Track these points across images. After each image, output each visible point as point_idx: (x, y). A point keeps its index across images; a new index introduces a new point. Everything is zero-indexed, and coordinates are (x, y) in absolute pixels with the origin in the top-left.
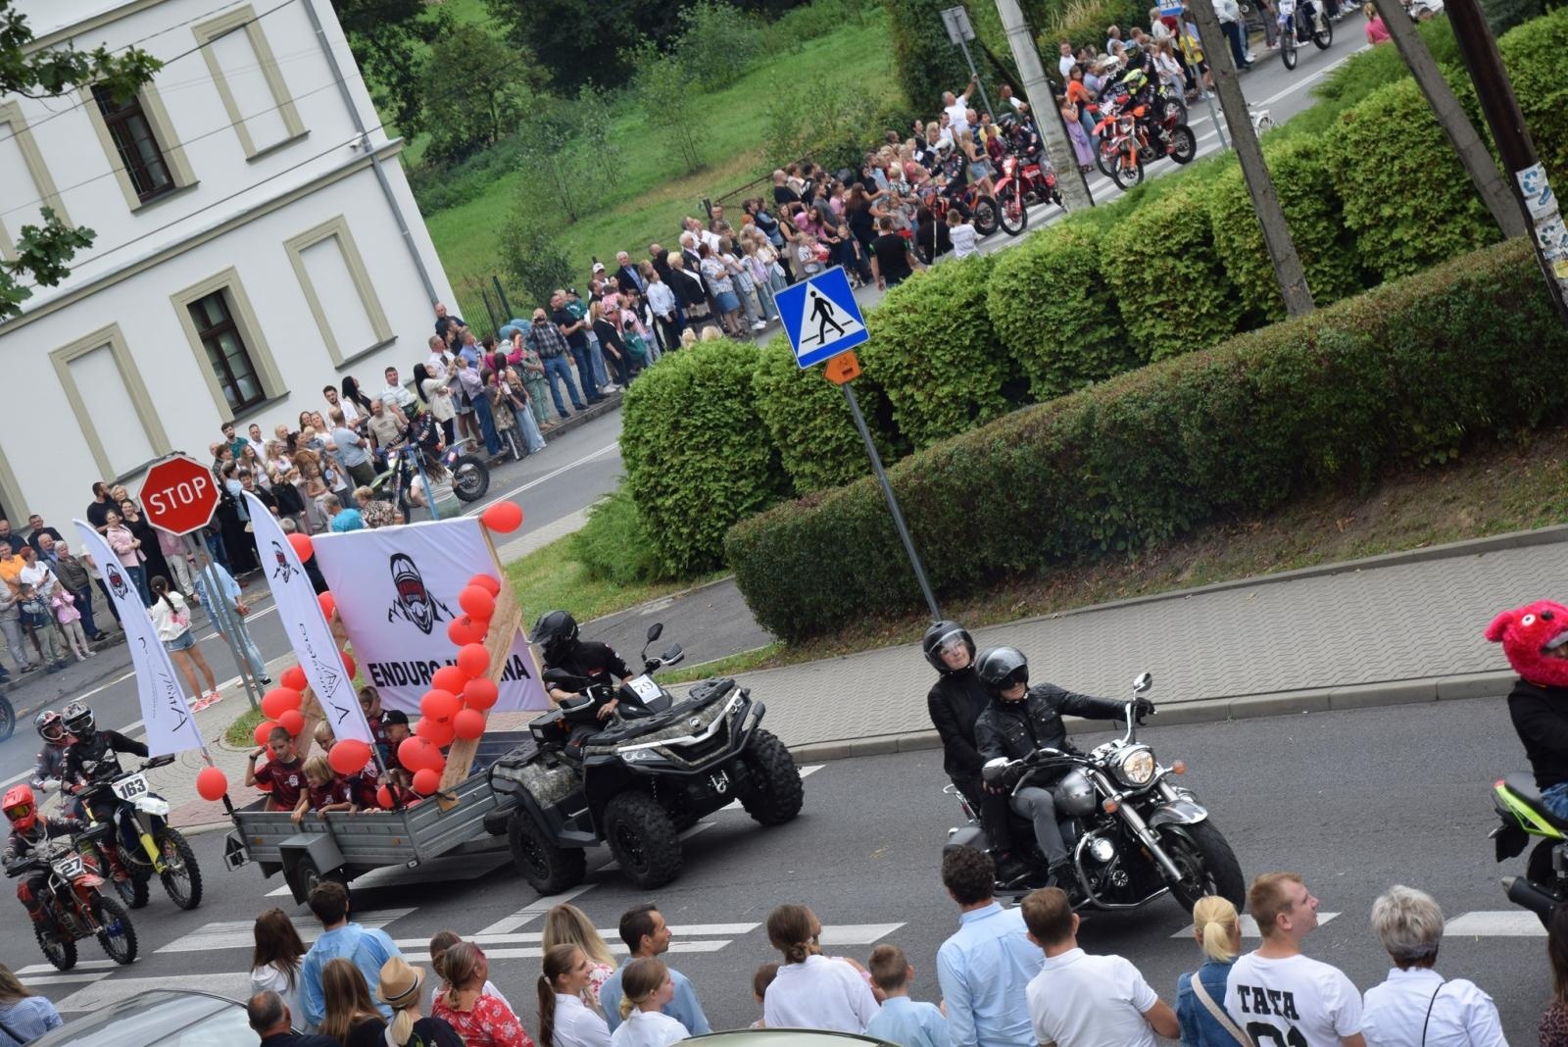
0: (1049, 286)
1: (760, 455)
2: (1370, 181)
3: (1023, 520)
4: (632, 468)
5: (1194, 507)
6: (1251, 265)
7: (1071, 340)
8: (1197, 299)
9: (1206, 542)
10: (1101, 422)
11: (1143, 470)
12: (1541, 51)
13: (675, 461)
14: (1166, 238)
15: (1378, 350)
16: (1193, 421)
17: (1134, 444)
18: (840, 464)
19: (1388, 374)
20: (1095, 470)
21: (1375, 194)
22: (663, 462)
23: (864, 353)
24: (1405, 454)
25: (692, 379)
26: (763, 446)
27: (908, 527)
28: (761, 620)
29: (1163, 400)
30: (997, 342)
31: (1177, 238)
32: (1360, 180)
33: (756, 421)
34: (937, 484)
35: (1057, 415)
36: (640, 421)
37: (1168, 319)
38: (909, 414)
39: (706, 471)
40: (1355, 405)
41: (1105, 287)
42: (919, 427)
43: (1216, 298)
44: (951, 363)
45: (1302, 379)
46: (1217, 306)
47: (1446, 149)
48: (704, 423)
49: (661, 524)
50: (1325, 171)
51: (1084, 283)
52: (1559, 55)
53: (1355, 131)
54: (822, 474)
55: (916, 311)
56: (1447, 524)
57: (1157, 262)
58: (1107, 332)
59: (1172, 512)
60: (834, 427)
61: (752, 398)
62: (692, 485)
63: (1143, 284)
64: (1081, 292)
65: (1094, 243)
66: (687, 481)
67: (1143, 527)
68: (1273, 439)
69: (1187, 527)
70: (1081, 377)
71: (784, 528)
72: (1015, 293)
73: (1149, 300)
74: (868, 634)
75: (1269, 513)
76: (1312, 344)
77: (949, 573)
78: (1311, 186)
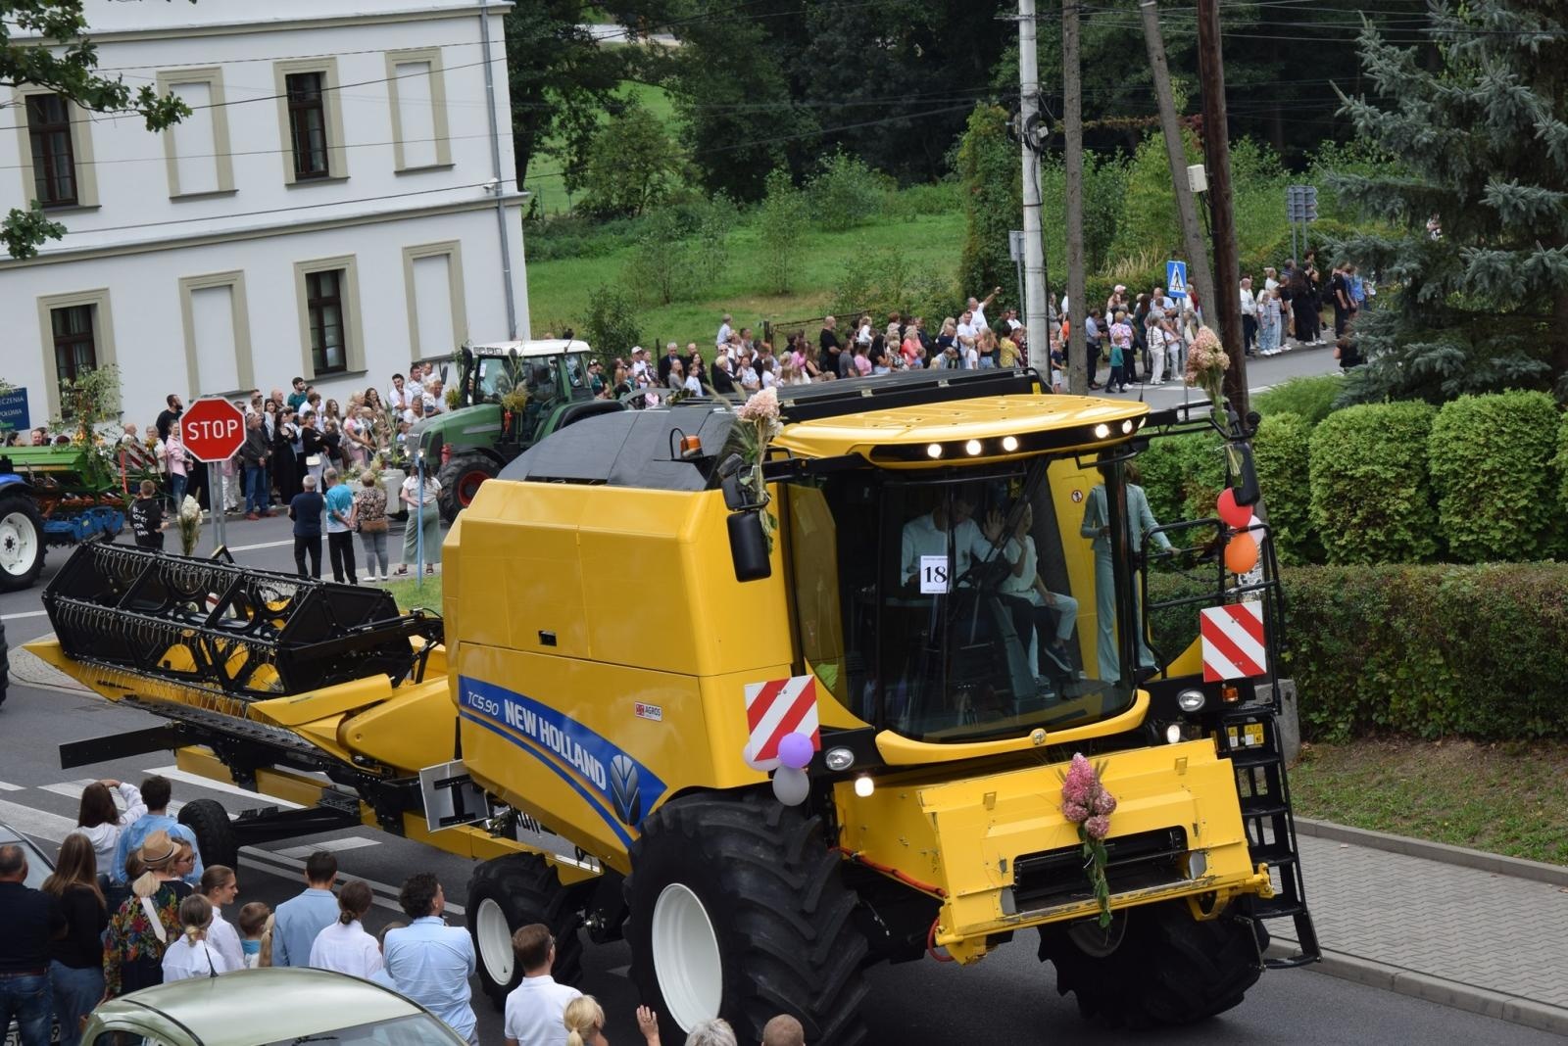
2: (1209, 487)
12: (1368, 430)
21: (1209, 499)
32: (1202, 483)
47: (1276, 482)
50: (1180, 468)
52: (1381, 438)
53: (1210, 444)
78: (1165, 475)
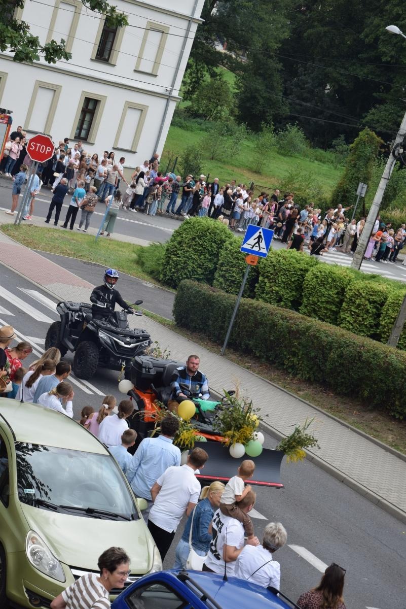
0: (328, 282)
1: (210, 266)
3: (268, 342)
4: (172, 241)
5: (319, 376)
6: (388, 321)
7: (322, 302)
8: (366, 319)
9: (314, 388)
10: (311, 332)
11: (313, 354)
13: (186, 249)
14: (371, 295)
15: (403, 372)
16: (337, 351)
17: (316, 345)
18: (231, 286)
19: (401, 381)
20: (299, 344)
22: (182, 246)
23: (262, 260)
24: (388, 407)
25: (209, 229)
26: (214, 264)
27: (235, 319)
28: (174, 312)
29: (333, 339)
30: (302, 286)
31: (374, 297)
33: (217, 255)
34: (252, 312)
35: (301, 320)
36: (185, 230)
37: (353, 318)
38: (261, 287)
39: (192, 258)
40: (385, 383)
41: (343, 295)
42: (261, 293)
43: (372, 323)
44: (284, 282)
45: (376, 364)
46: (370, 325)
48: (202, 244)
49: (168, 262)
51: (338, 289)
54: (224, 285)
55: (286, 260)
56: (384, 436)
57: (363, 300)
58: (334, 308)
59: (311, 372)
60: (237, 274)
61: (221, 248)
62: (185, 259)
63: (354, 303)
64: (336, 291)
65: (350, 281)
66: (185, 257)
67: (300, 370)
68: (355, 374)
69: (312, 380)
70: (317, 315)
71: (200, 291)
72: (317, 277)
73: (353, 309)
74: (201, 339)
75: (338, 394)
76: (386, 356)
77: (236, 340)
